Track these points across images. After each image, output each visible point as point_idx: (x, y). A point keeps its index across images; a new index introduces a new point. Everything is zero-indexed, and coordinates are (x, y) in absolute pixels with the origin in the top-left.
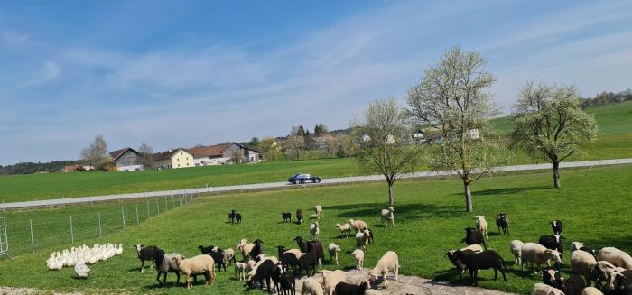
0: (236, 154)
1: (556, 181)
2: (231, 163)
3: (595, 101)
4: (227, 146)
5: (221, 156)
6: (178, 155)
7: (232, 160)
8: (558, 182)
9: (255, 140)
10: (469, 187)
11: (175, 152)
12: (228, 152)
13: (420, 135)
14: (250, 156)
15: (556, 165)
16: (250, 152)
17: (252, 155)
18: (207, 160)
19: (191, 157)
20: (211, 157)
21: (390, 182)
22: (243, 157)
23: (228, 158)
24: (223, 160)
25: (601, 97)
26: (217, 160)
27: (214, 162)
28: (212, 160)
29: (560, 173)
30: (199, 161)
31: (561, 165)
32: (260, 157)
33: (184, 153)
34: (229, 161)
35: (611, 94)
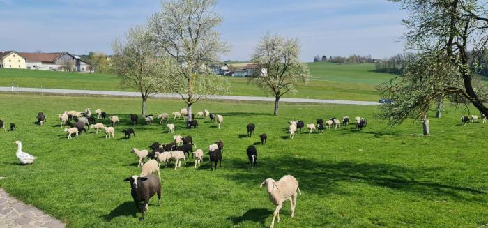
0: (68, 63)
1: (275, 110)
2: (63, 70)
3: (348, 60)
4: (60, 55)
5: (53, 63)
6: (10, 57)
7: (65, 68)
8: (277, 112)
9: (91, 53)
10: (190, 107)
11: (7, 53)
12: (60, 60)
13: (226, 68)
14: (81, 67)
15: (277, 98)
16: (82, 63)
17: (83, 65)
18: (39, 65)
19: (23, 60)
20: (44, 63)
21: (144, 98)
22: (74, 66)
23: (59, 66)
24: (55, 66)
25: (352, 58)
26: (49, 66)
27: (47, 67)
28: (45, 65)
29: (279, 105)
30: (31, 65)
31: (281, 100)
32: (91, 69)
33: (17, 56)
34: (61, 68)
35: (359, 56)
